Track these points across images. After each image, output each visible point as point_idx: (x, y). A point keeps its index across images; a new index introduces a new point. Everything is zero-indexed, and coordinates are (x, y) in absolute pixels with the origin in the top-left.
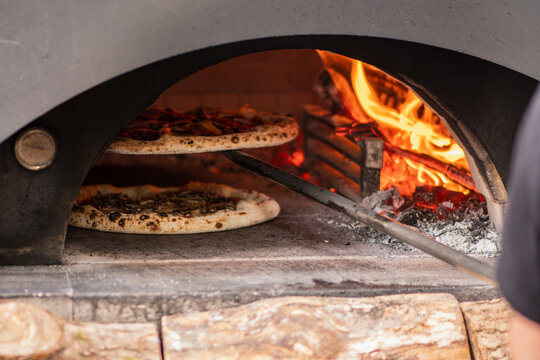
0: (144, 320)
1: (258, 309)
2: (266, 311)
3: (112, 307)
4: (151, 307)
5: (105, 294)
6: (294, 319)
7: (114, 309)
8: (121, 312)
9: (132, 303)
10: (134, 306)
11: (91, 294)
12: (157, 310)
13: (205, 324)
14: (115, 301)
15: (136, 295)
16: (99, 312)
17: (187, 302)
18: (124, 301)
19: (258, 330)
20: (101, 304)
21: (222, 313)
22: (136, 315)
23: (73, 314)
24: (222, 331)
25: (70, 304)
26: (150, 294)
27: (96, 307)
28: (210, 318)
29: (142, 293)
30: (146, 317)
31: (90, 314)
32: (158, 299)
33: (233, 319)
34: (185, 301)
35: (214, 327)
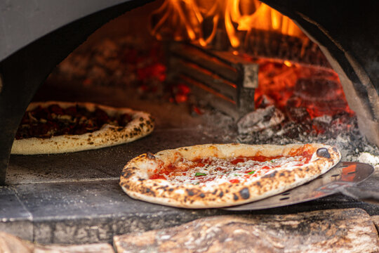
0: (97, 240)
1: (200, 228)
2: (208, 231)
3: (68, 229)
4: (102, 228)
5: (62, 217)
6: (236, 238)
7: (70, 231)
8: (76, 233)
9: (86, 225)
10: (88, 228)
11: (49, 218)
12: (108, 230)
13: (155, 244)
14: (71, 224)
15: (89, 217)
16: (56, 234)
17: (134, 223)
18: (79, 224)
19: (205, 249)
20: (58, 227)
21: (168, 233)
22: (89, 236)
23: (34, 236)
24: (171, 249)
25: (31, 227)
26: (102, 216)
27: (54, 229)
28: (157, 237)
29: (94, 216)
30: (98, 237)
31: (49, 236)
32: (109, 221)
33: (180, 238)
34: (132, 222)
35: (164, 246)
